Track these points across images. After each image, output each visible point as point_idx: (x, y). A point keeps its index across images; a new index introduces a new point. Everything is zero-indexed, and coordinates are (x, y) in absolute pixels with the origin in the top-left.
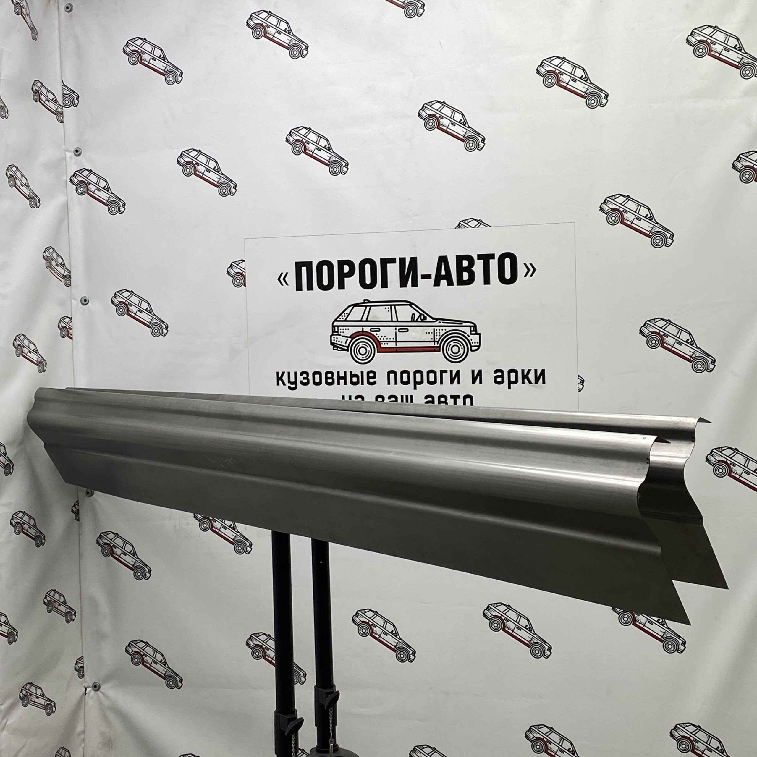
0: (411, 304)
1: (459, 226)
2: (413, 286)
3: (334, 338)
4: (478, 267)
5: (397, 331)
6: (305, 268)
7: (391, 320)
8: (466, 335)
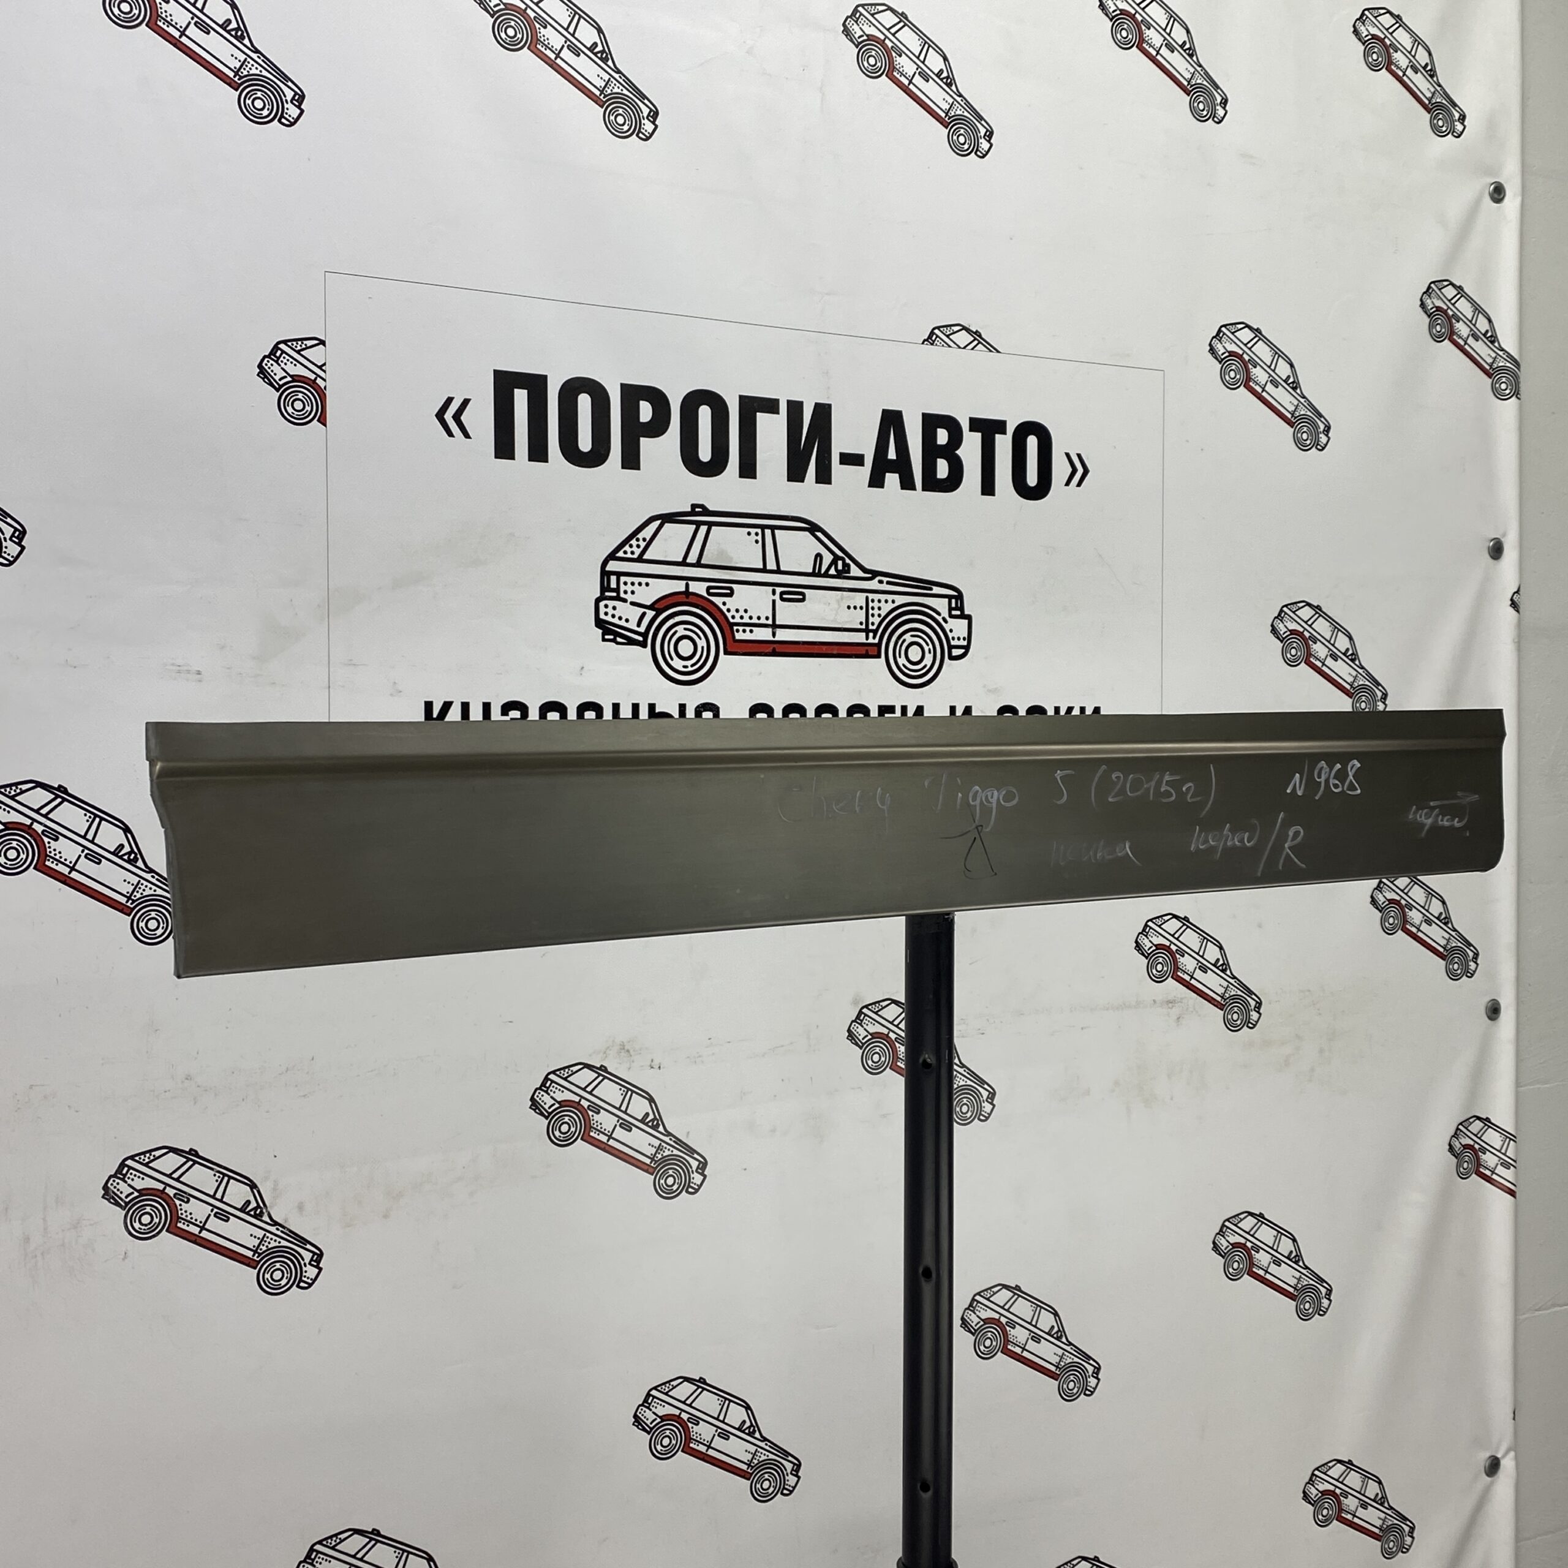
0: (813, 528)
1: (930, 339)
2: (819, 480)
3: (606, 606)
4: (970, 449)
5: (777, 597)
6: (526, 391)
7: (761, 567)
8: (939, 619)
